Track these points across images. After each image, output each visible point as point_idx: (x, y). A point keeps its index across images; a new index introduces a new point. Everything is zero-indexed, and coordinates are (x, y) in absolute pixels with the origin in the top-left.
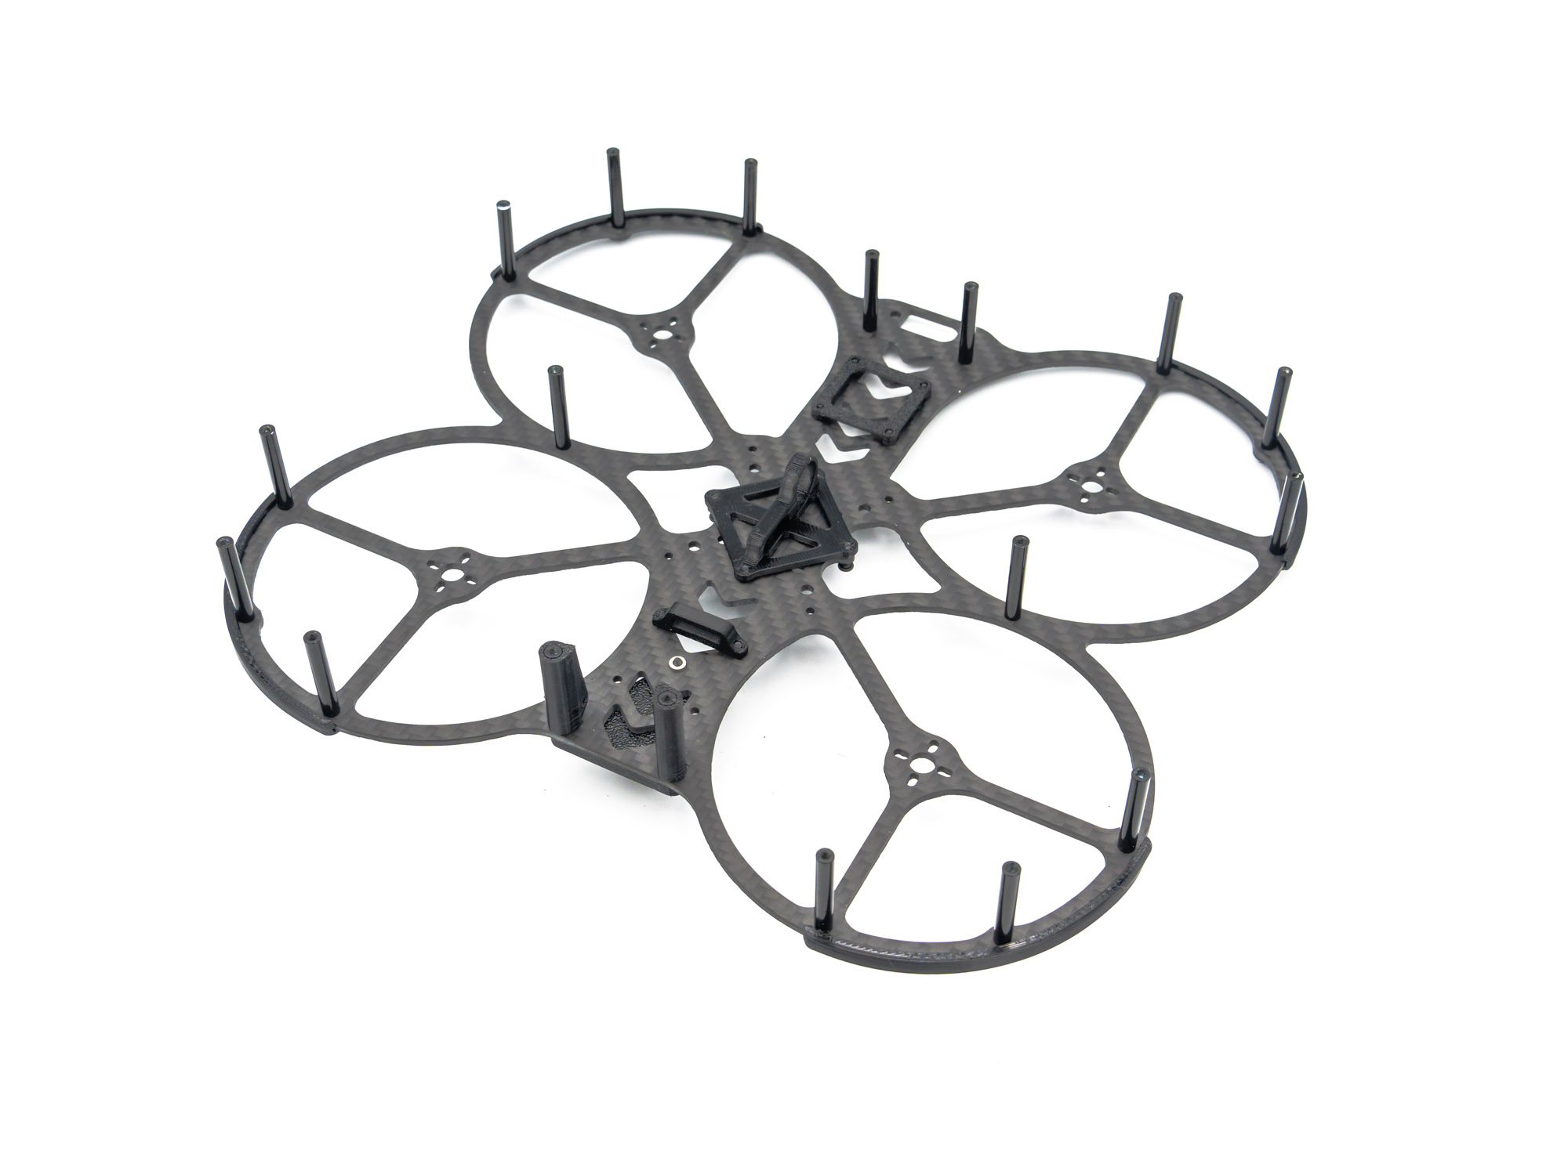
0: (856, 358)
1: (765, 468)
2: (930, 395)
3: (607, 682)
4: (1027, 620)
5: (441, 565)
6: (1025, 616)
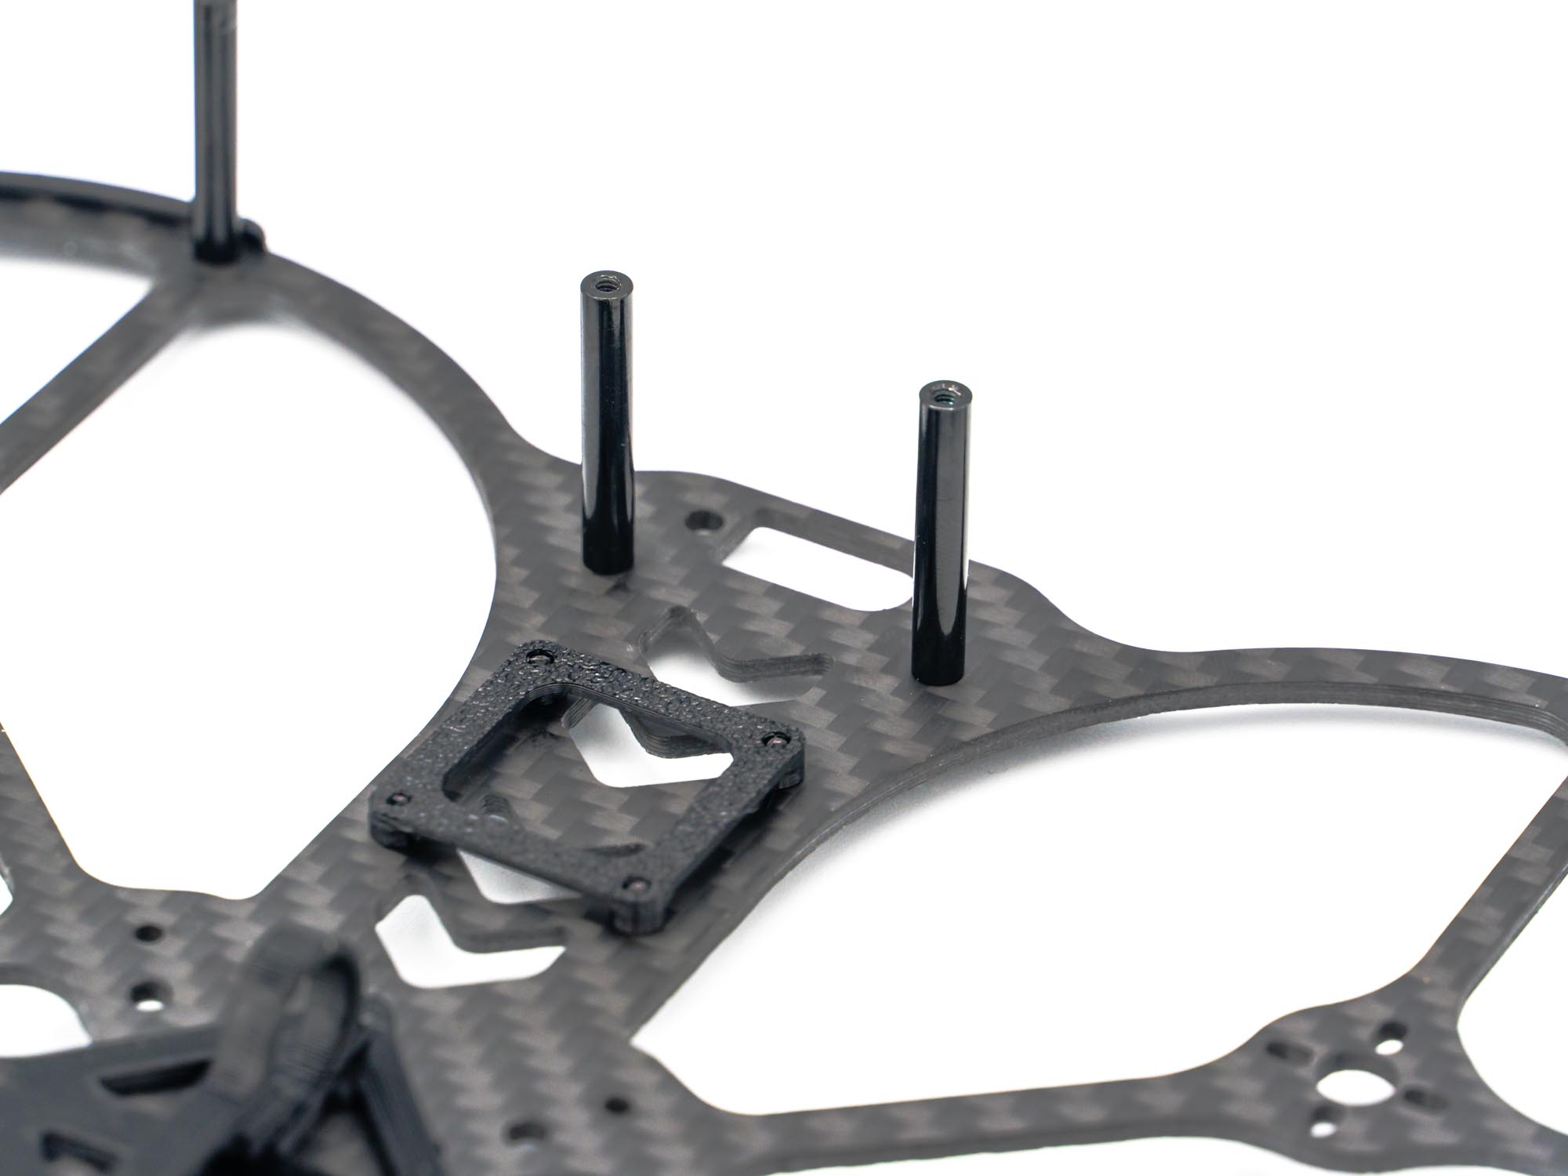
0: (542, 652)
1: (186, 995)
2: (797, 785)
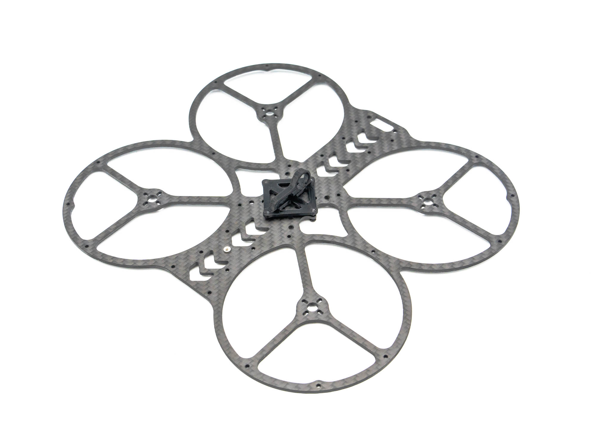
1: (291, 175)
3: (197, 252)
4: (379, 255)
5: (149, 195)
6: (379, 253)
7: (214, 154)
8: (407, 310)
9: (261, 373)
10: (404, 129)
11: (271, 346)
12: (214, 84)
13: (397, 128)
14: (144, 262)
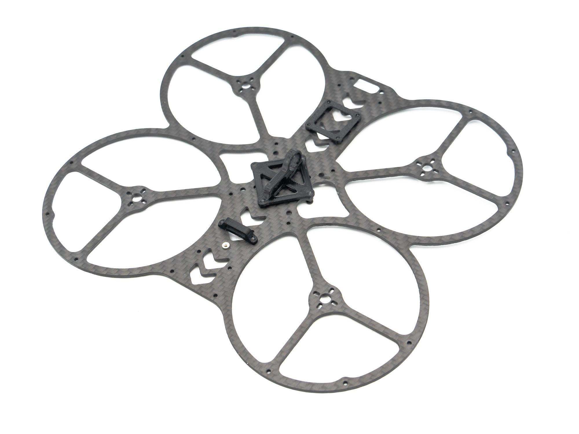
0: (329, 101)
1: (281, 154)
2: (360, 121)
3: (194, 252)
4: (385, 233)
5: (133, 194)
6: (384, 231)
7: (194, 139)
8: (423, 290)
9: (284, 377)
10: (390, 88)
11: (290, 346)
12: (181, 58)
13: (383, 88)
14: (140, 270)
